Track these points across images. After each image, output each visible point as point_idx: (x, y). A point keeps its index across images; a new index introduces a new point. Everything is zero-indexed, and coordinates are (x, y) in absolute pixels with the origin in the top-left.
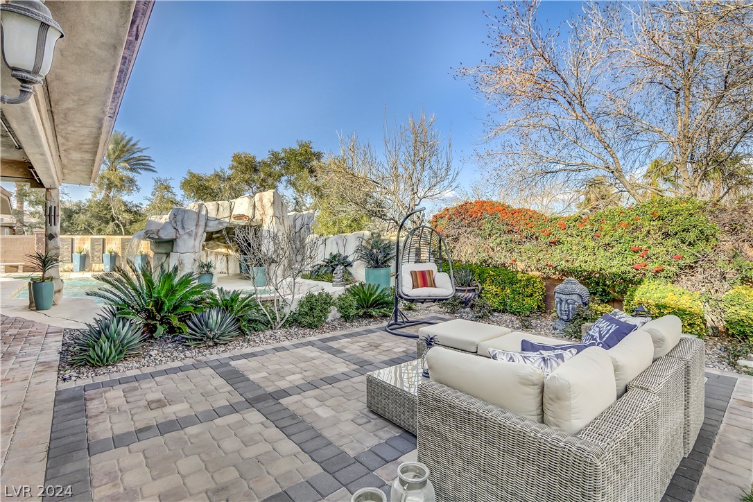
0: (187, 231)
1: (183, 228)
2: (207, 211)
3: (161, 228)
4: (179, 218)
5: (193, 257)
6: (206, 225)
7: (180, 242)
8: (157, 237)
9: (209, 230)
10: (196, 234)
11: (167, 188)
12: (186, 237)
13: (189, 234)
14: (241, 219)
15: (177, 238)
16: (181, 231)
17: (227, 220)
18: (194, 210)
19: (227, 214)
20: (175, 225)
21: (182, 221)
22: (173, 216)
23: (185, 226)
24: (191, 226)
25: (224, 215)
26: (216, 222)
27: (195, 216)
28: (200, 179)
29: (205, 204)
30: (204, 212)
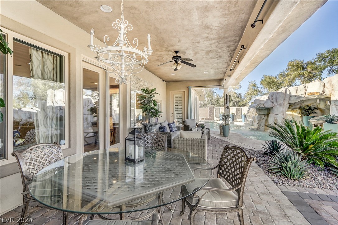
0: (279, 103)
1: (277, 102)
2: (290, 92)
3: (265, 103)
4: (274, 97)
5: (283, 116)
6: (289, 100)
7: (275, 109)
8: (263, 107)
9: (291, 102)
10: (284, 105)
11: (255, 85)
12: (278, 106)
13: (280, 105)
14: (314, 95)
15: (273, 107)
16: (275, 103)
17: (303, 96)
18: (283, 92)
19: (304, 92)
20: (272, 101)
21: (276, 98)
22: (271, 96)
23: (277, 101)
24: (281, 101)
25: (301, 93)
26: (296, 98)
27: (283, 95)
28: (270, 78)
29: (288, 88)
30: (288, 93)
